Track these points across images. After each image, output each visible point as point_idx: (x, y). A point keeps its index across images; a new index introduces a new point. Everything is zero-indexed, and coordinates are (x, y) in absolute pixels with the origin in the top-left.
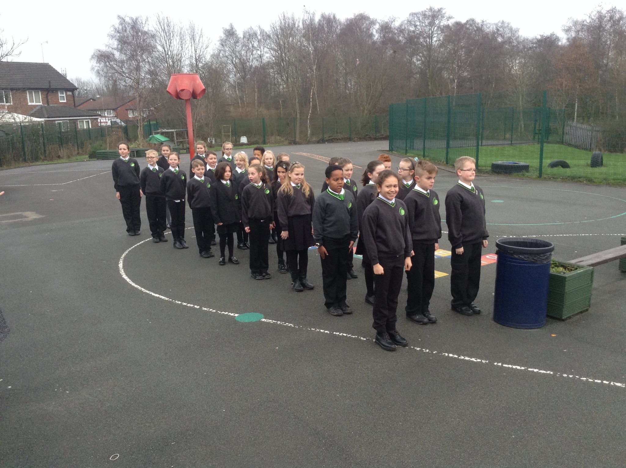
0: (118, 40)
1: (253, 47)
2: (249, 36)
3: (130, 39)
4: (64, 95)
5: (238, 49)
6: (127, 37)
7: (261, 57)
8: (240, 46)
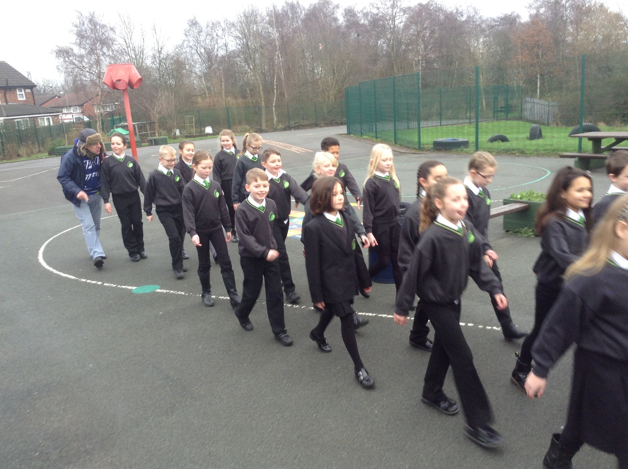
0: (76, 34)
1: (217, 35)
2: (213, 25)
3: (89, 32)
4: (23, 93)
5: (202, 38)
6: (86, 31)
7: (226, 45)
8: (205, 35)
